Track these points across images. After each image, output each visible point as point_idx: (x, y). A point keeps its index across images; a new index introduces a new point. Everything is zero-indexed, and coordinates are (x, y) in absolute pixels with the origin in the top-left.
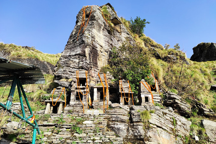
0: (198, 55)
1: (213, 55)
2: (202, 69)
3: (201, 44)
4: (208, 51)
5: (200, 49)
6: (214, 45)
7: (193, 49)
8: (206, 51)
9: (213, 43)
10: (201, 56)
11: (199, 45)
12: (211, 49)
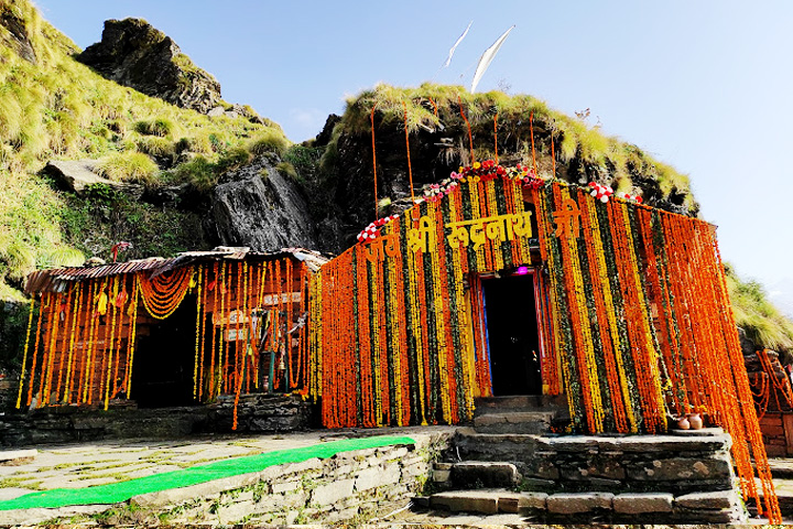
0: (112, 51)
1: (155, 78)
2: (65, 97)
3: (136, 20)
4: (146, 55)
5: (128, 35)
6: (172, 48)
7: (108, 24)
8: (141, 55)
9: (172, 39)
10: (121, 64)
11: (127, 23)
12: (157, 54)
